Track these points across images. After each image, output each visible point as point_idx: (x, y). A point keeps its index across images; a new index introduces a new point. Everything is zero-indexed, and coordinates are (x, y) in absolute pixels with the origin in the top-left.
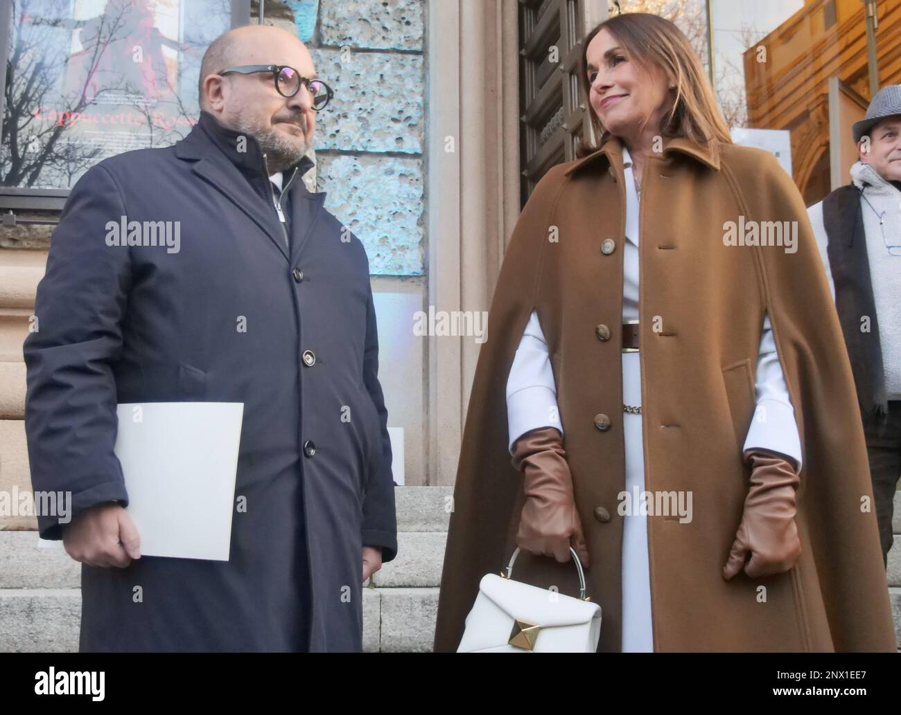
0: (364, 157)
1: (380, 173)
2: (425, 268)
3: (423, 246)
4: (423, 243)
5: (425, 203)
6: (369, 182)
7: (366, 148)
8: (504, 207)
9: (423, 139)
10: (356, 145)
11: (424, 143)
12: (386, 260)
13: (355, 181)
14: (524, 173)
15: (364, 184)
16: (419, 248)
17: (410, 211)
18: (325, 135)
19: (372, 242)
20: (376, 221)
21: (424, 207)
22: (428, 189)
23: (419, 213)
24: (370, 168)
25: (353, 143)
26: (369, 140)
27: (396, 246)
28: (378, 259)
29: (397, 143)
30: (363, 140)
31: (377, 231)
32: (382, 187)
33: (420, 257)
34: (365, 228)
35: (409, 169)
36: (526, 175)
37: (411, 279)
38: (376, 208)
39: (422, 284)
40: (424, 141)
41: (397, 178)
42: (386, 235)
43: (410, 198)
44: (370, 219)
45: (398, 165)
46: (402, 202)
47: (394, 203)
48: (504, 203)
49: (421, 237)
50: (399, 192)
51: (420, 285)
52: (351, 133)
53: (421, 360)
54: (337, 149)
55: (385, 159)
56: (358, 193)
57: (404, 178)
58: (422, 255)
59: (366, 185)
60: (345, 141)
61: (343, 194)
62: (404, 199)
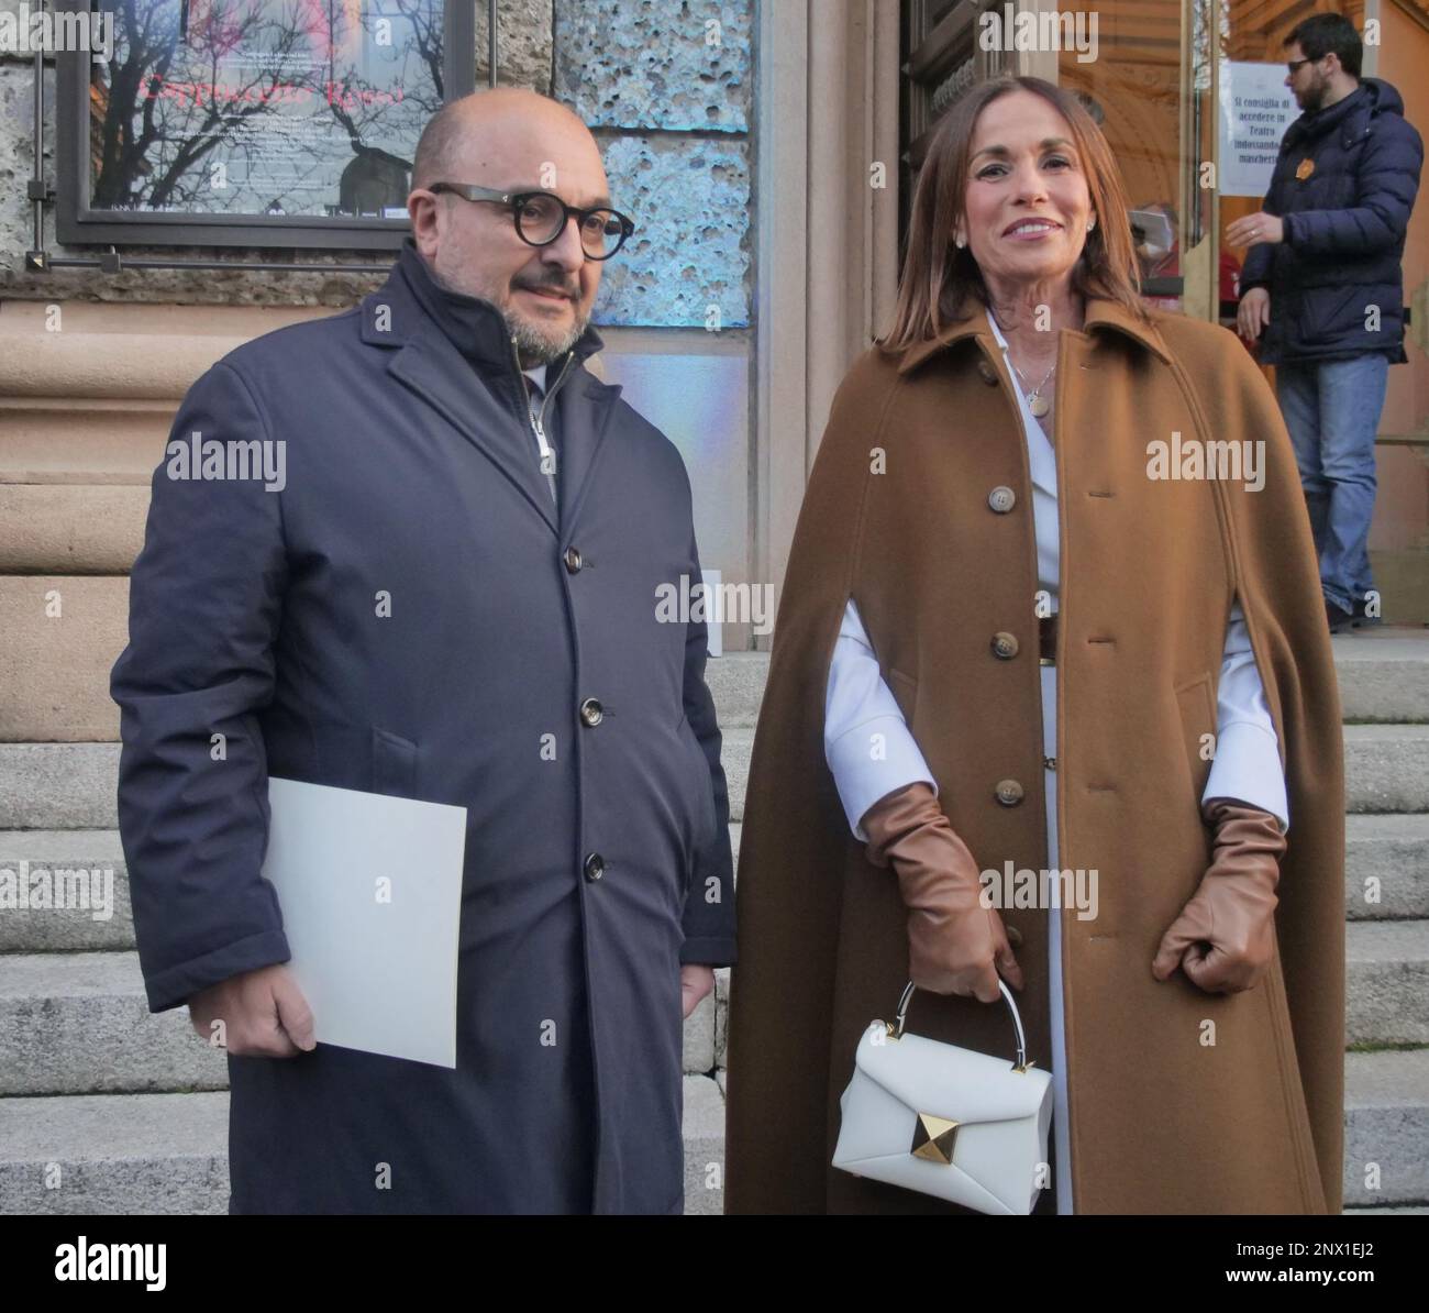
0: (659, 139)
1: (683, 165)
2: (753, 315)
3: (749, 282)
4: (749, 275)
5: (751, 213)
6: (666, 179)
7: (660, 124)
8: (873, 214)
9: (750, 107)
10: (645, 118)
11: (752, 115)
12: (693, 304)
13: (645, 177)
14: (904, 158)
15: (658, 183)
16: (743, 285)
17: (730, 226)
18: (596, 103)
19: (671, 275)
20: (677, 242)
21: (751, 219)
22: (757, 188)
23: (743, 229)
24: (667, 156)
25: (641, 114)
26: (666, 111)
27: (709, 282)
28: (680, 303)
29: (709, 115)
30: (656, 112)
31: (679, 258)
32: (686, 186)
33: (745, 299)
34: (659, 253)
35: (727, 158)
36: (908, 161)
37: (731, 333)
38: (676, 222)
39: (747, 341)
40: (752, 110)
41: (709, 173)
42: (691, 264)
43: (730, 204)
44: (667, 240)
45: (710, 152)
46: (718, 211)
47: (705, 213)
48: (873, 207)
49: (746, 268)
50: (713, 195)
51: (744, 342)
52: (637, 99)
53: (746, 458)
54: (616, 125)
55: (690, 141)
56: (649, 198)
57: (719, 173)
58: (748, 295)
59: (662, 184)
60: (628, 113)
61: (625, 199)
62: (720, 206)
